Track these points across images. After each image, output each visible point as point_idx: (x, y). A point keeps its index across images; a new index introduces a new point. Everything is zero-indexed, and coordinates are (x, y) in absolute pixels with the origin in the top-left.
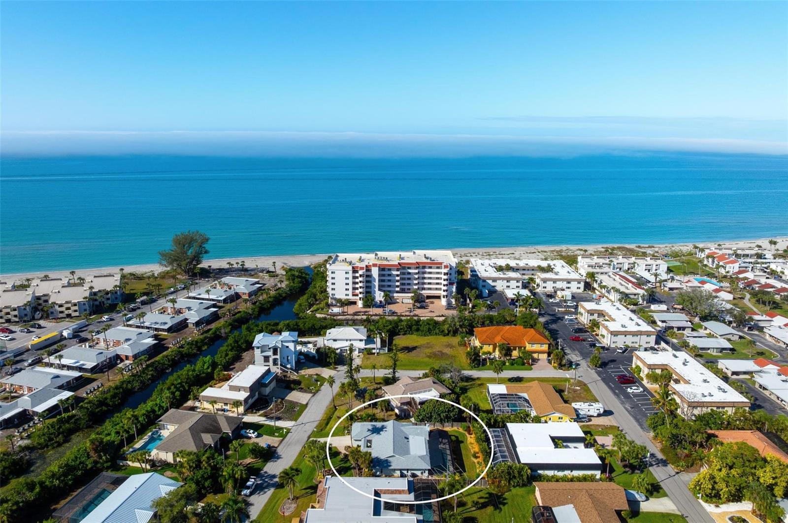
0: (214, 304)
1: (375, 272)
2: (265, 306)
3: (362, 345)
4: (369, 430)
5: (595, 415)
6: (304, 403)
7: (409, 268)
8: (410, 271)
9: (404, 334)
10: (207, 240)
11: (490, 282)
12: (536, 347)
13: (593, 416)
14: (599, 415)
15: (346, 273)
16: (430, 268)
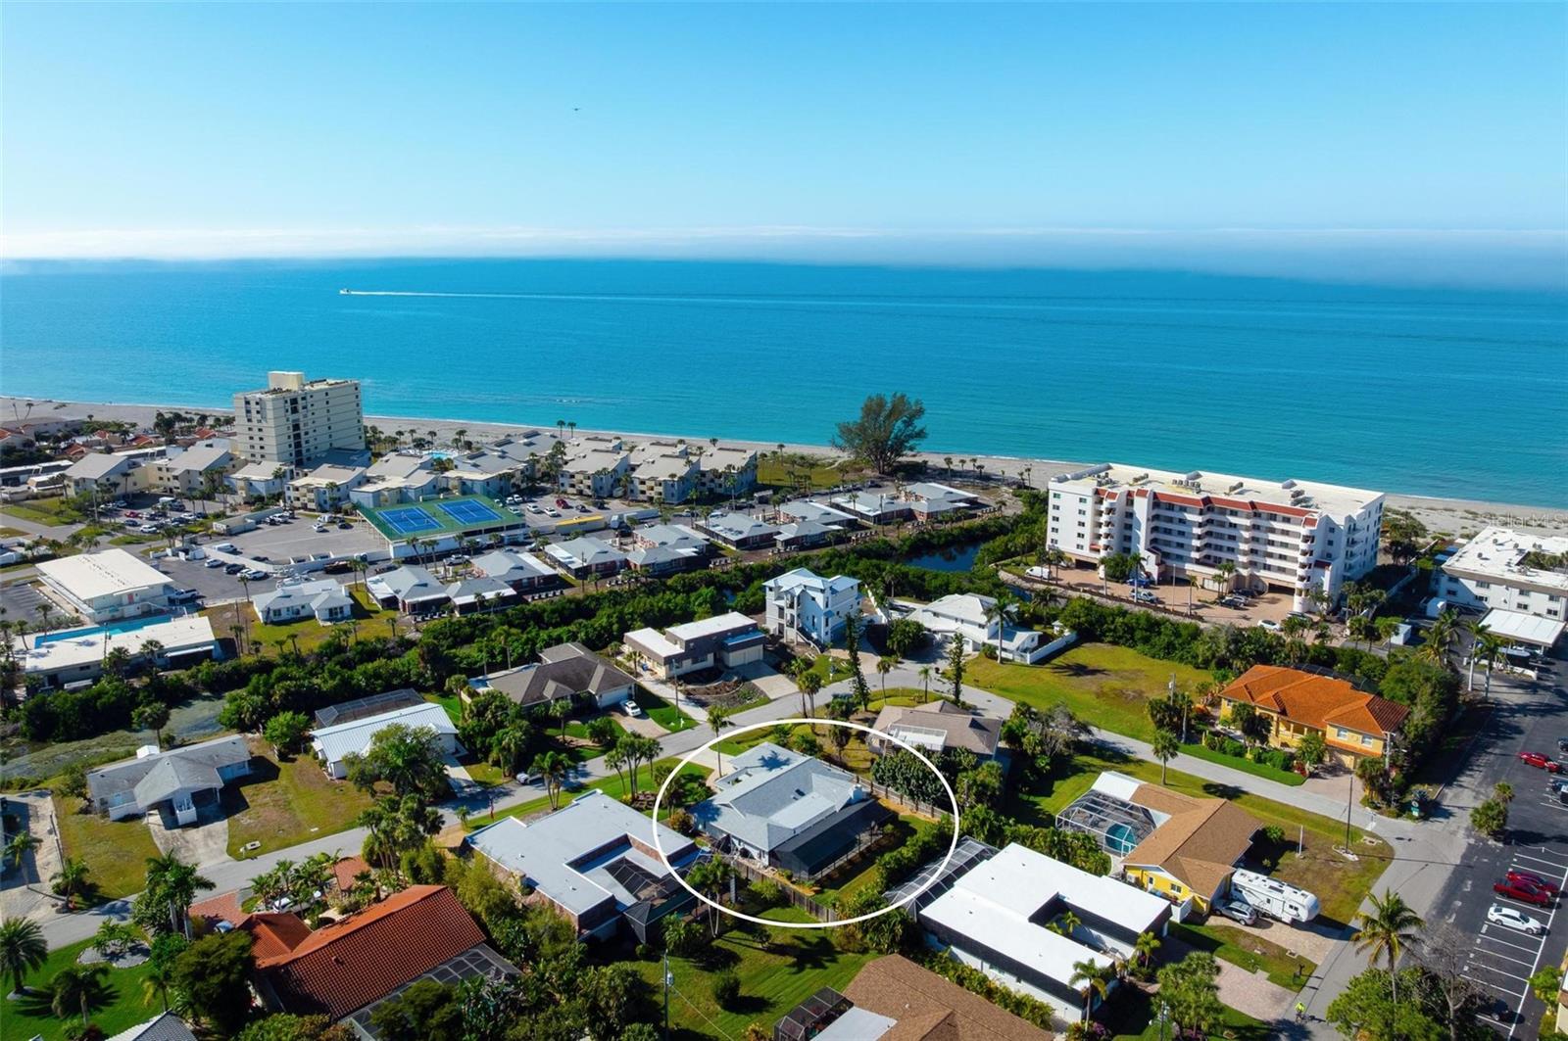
0: (850, 520)
1: (1141, 508)
2: (935, 541)
3: (982, 636)
4: (763, 759)
5: (1287, 919)
6: (772, 697)
7: (1234, 513)
8: (1233, 520)
9: (1114, 643)
10: (920, 412)
11: (1471, 585)
12: (1349, 739)
13: (1278, 920)
14: (1295, 923)
15: (1081, 500)
16: (1287, 520)
